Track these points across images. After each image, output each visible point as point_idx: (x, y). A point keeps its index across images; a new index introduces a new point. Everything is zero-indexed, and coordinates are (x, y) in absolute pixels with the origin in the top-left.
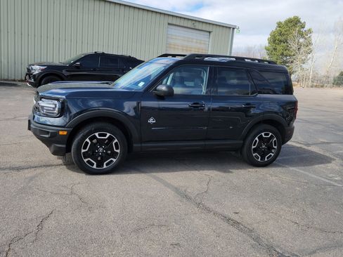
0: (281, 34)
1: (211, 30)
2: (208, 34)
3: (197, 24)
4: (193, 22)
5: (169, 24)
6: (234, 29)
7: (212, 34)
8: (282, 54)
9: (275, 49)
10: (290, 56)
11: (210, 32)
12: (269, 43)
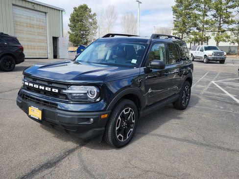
0: (77, 16)
1: (46, 12)
2: (45, 14)
3: (35, 6)
4: (33, 4)
5: (13, 5)
6: (62, 11)
7: (47, 15)
8: (80, 30)
9: (75, 26)
10: (86, 30)
11: (46, 13)
12: (71, 22)
